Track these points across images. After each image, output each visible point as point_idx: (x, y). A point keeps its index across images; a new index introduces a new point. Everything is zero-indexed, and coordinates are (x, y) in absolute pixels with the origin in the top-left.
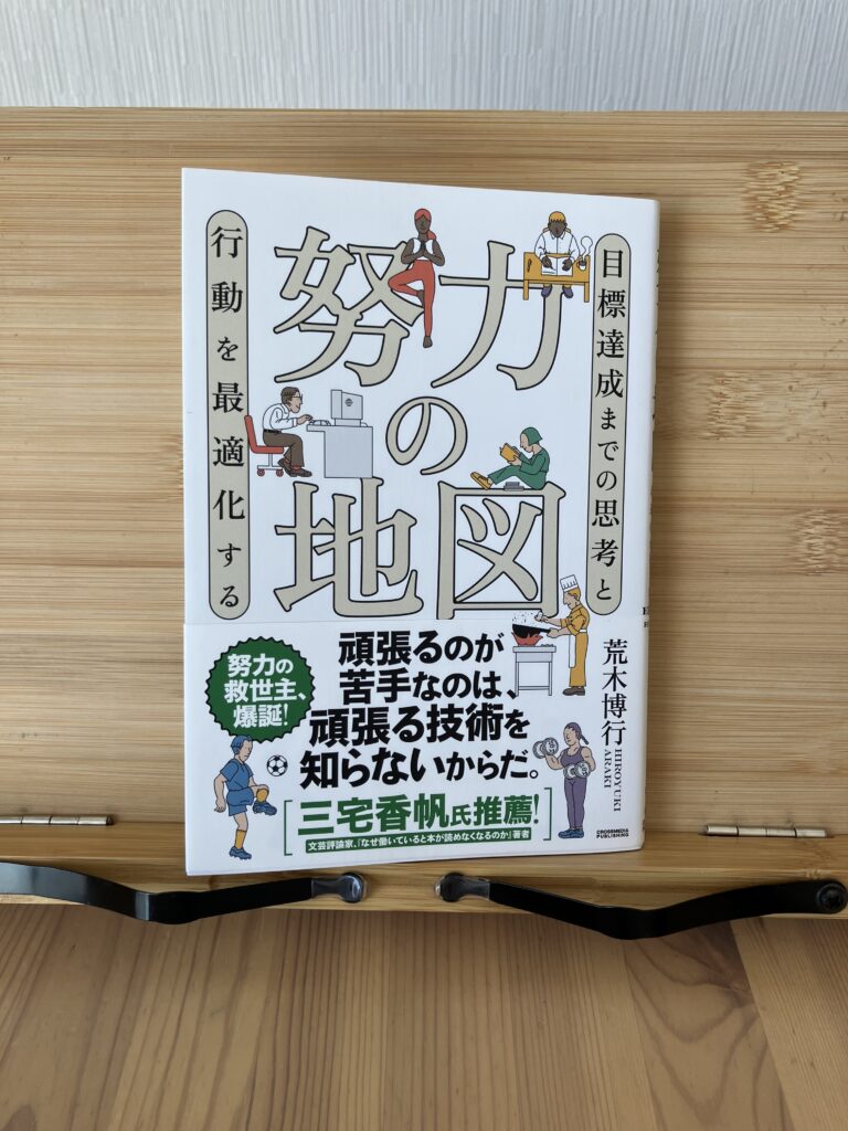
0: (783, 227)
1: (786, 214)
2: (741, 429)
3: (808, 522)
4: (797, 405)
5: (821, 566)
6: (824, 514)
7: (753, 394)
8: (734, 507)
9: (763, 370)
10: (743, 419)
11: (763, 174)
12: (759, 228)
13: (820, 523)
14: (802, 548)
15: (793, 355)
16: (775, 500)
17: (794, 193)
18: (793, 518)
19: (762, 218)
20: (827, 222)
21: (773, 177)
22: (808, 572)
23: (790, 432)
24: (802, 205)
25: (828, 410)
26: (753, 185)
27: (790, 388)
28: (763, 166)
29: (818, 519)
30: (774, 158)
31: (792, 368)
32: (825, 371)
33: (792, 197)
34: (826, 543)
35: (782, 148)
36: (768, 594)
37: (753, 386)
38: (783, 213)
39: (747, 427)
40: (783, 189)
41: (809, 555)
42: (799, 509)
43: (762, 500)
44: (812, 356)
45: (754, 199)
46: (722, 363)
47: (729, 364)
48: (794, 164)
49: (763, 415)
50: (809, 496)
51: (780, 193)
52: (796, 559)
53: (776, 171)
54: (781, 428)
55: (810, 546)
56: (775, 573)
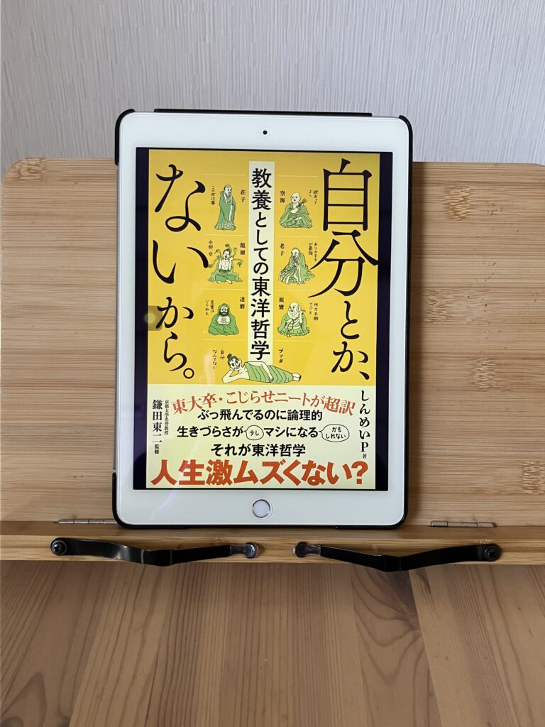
0: (463, 218)
1: (464, 211)
2: (444, 317)
3: (479, 364)
4: (472, 306)
5: (486, 387)
6: (487, 360)
7: (449, 300)
8: (441, 357)
9: (453, 289)
10: (445, 313)
11: (452, 192)
12: (451, 218)
13: (485, 365)
14: (476, 377)
15: (469, 281)
16: (462, 353)
17: (468, 201)
18: (471, 362)
19: (453, 213)
20: (484, 215)
21: (458, 194)
22: (480, 390)
23: (469, 319)
24: (472, 207)
25: (488, 308)
26: (447, 197)
27: (469, 297)
28: (453, 188)
29: (484, 362)
30: (458, 185)
31: (469, 288)
32: (486, 289)
33: (467, 203)
34: (489, 375)
35: (461, 180)
36: (460, 401)
37: (450, 296)
38: (463, 211)
39: (447, 317)
40: (462, 199)
41: (480, 381)
42: (475, 357)
43: (455, 353)
44: (479, 281)
45: (448, 204)
46: (434, 285)
47: (437, 285)
48: (468, 187)
49: (456, 311)
50: (479, 351)
51: (461, 201)
52: (473, 383)
53: (458, 191)
54: (465, 317)
55: (480, 376)
56: (462, 391)
